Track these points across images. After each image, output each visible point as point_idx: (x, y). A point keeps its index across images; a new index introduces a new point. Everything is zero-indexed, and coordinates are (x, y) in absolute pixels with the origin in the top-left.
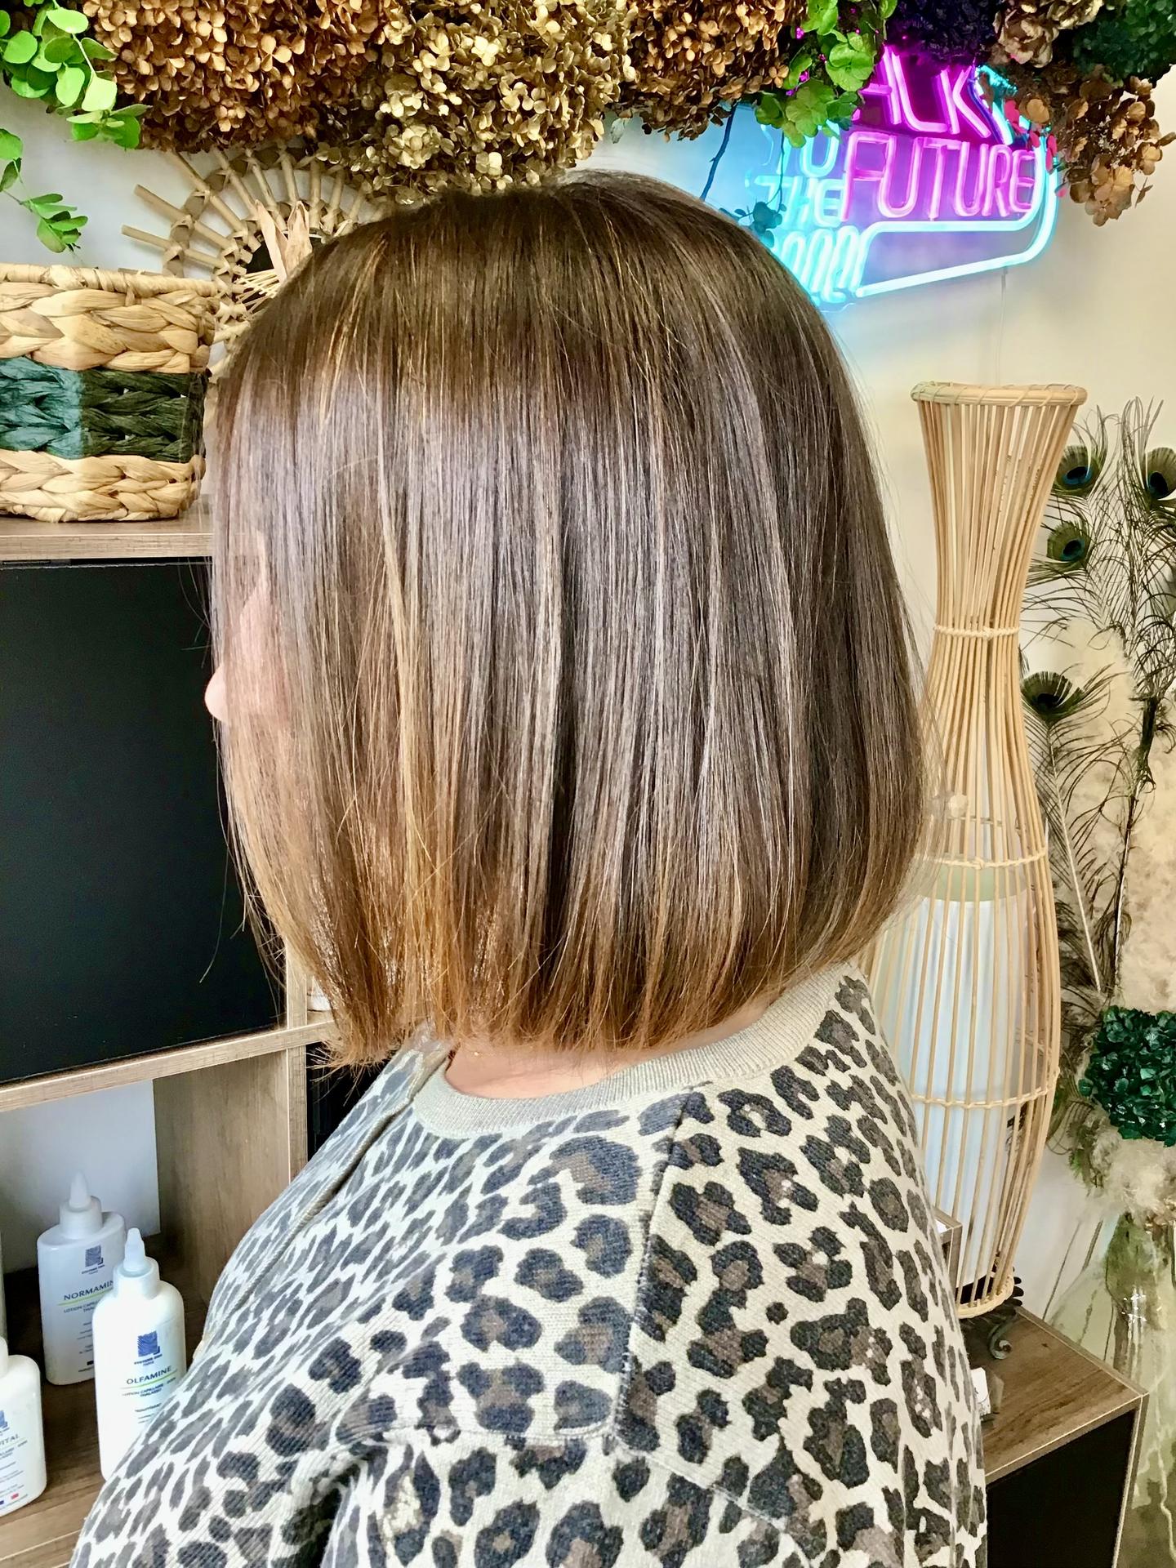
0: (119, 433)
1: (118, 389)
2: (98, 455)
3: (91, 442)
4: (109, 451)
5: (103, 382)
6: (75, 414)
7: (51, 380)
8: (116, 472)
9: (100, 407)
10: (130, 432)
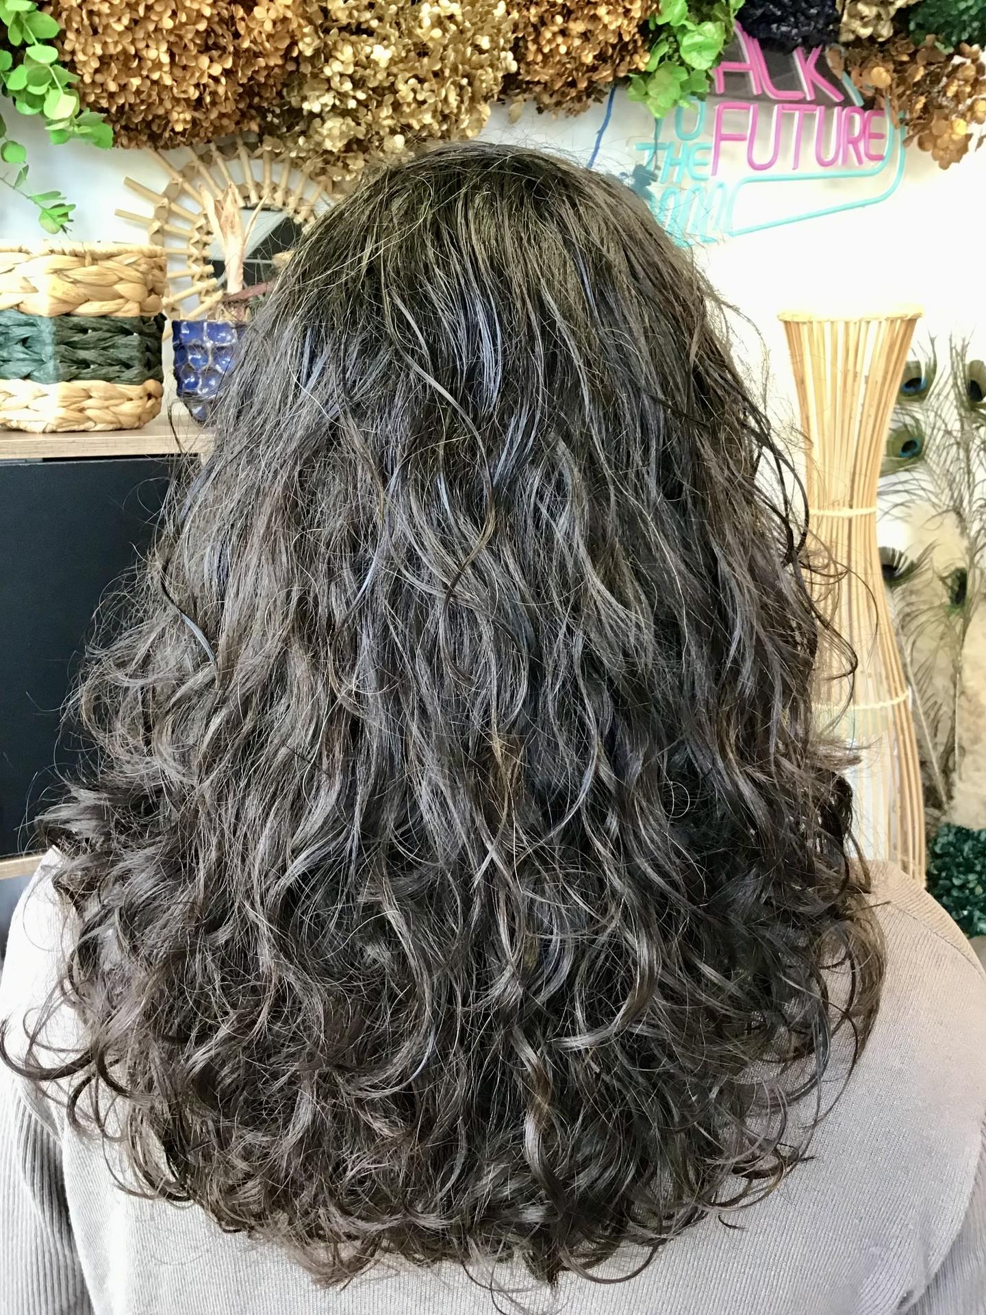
0: (85, 364)
1: (84, 331)
2: (69, 381)
3: (61, 371)
4: (76, 378)
5: (71, 325)
6: (49, 350)
7: (32, 325)
8: (83, 394)
9: (67, 344)
10: (94, 363)
